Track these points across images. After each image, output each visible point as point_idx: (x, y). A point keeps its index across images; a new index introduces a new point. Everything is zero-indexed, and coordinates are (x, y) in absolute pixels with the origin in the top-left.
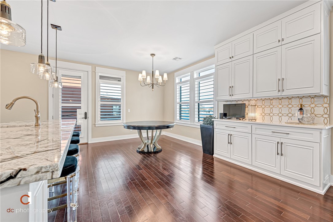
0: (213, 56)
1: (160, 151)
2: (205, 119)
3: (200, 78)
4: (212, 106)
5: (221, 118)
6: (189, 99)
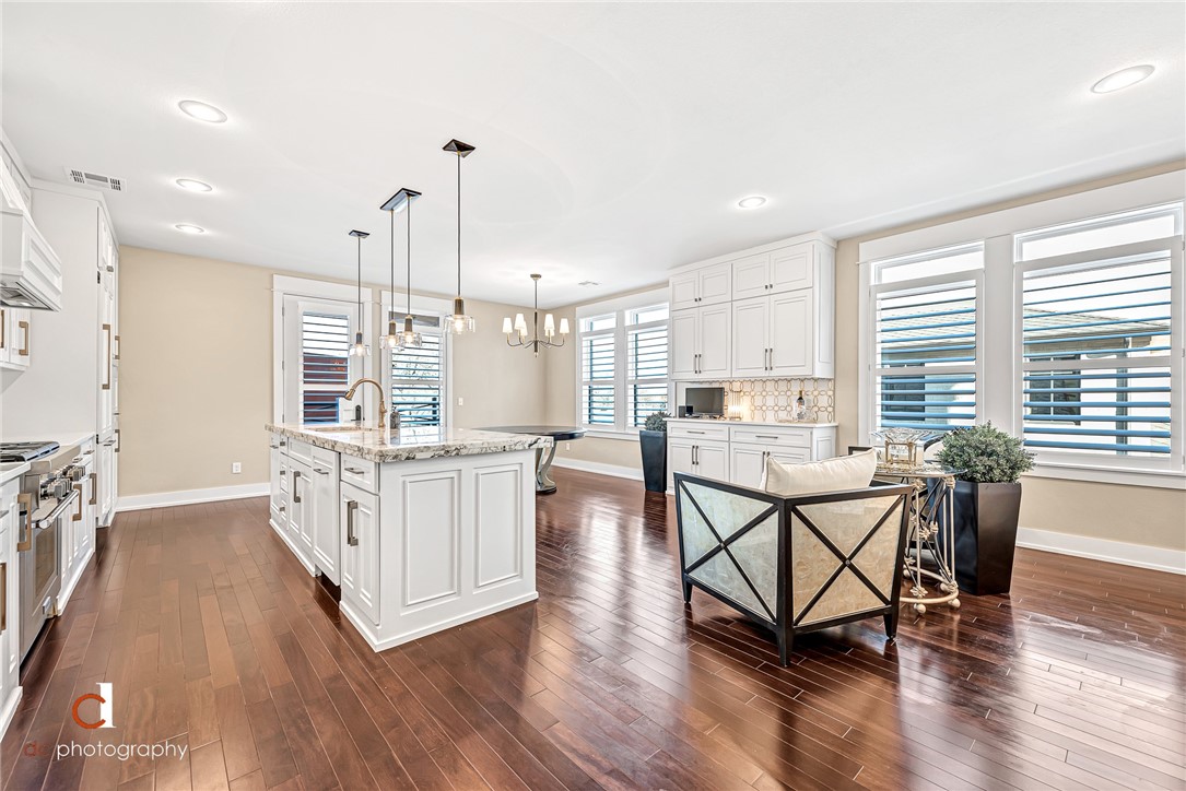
0: (665, 284)
1: (553, 491)
2: (649, 418)
3: (638, 326)
4: (664, 391)
5: (682, 416)
6: (612, 374)
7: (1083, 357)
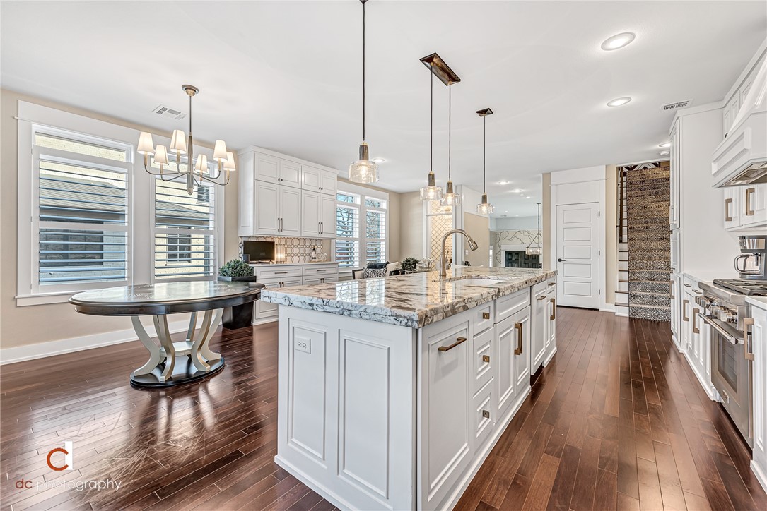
7: (193, 228)
